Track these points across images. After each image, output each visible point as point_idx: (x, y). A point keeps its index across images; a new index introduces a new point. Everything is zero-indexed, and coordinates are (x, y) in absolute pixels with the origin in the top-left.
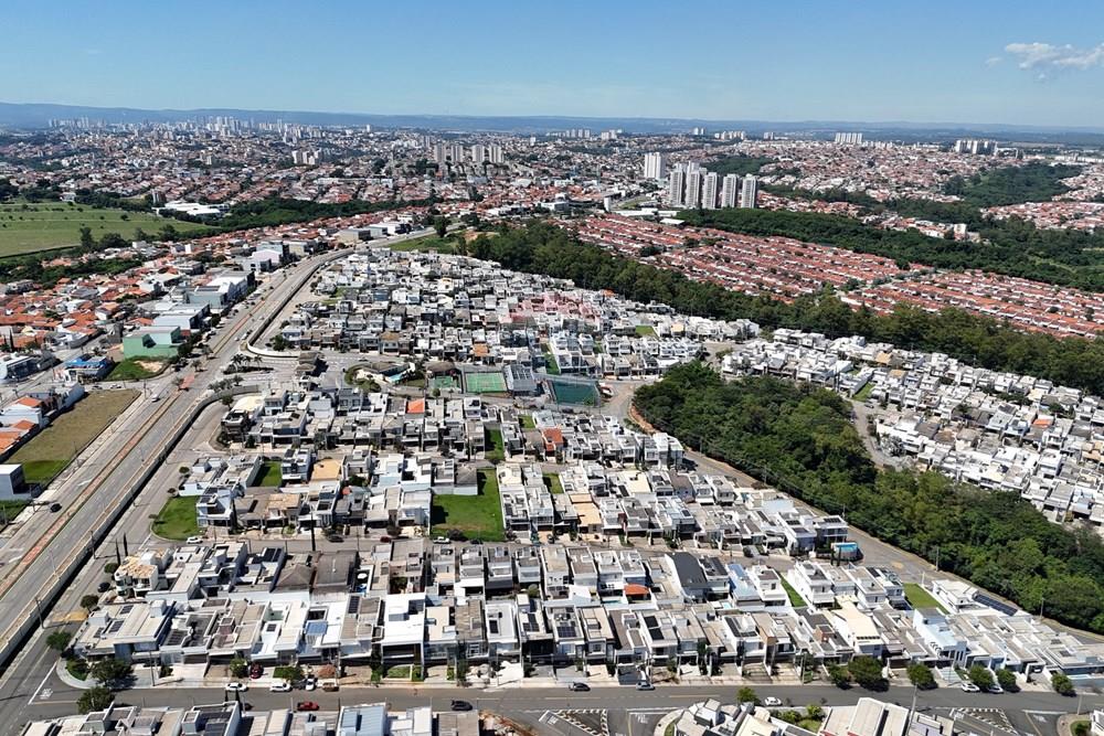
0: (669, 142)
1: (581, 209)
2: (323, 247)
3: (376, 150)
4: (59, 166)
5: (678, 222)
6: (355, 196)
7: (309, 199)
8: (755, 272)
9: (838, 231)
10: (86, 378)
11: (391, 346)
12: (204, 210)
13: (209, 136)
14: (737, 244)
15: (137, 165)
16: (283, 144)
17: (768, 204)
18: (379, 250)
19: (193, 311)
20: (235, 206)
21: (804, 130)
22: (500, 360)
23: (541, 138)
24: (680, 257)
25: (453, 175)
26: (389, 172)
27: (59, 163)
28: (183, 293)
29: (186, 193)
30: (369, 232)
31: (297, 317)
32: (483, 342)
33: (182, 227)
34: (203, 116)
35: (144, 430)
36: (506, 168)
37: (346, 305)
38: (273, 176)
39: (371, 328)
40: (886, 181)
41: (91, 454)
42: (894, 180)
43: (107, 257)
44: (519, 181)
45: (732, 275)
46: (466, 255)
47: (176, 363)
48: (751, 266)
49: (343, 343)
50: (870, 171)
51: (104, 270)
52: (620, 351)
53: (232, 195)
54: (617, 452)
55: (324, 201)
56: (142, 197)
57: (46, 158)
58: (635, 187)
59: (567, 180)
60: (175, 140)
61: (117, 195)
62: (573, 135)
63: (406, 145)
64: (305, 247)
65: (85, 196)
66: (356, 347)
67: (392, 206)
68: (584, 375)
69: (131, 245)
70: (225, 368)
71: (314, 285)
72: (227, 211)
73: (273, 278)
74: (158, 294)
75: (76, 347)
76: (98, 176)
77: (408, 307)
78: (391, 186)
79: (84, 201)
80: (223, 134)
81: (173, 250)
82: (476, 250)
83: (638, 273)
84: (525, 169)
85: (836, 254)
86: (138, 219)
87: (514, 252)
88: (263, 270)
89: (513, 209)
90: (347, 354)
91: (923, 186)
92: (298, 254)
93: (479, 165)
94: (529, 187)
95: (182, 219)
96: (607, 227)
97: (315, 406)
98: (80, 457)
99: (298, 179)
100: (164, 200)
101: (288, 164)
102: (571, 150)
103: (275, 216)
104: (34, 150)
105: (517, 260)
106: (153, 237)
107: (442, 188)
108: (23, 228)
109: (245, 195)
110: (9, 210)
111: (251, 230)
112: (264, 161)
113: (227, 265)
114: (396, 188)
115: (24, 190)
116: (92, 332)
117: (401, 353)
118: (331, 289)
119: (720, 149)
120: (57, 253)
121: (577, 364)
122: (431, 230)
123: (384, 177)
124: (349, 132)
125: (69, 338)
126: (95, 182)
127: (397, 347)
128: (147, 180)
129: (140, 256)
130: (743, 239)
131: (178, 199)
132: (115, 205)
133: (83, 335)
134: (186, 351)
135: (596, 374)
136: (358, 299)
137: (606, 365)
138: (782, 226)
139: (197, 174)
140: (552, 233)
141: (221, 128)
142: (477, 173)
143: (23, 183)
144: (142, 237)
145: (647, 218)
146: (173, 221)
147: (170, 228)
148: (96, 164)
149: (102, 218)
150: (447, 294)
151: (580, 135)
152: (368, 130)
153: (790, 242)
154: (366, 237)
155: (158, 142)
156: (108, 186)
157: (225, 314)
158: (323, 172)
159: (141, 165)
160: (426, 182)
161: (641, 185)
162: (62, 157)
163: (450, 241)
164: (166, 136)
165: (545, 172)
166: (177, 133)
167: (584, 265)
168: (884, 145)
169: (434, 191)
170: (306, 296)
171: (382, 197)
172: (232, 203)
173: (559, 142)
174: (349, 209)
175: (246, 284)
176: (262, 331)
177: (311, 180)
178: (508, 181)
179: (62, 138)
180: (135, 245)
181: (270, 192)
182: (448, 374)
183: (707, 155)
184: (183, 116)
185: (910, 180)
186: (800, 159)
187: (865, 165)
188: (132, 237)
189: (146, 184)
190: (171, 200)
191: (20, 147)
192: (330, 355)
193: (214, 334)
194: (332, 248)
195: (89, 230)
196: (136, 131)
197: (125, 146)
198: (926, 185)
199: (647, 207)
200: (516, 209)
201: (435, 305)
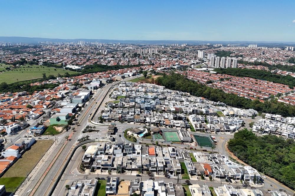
0: (201, 47)
1: (185, 68)
2: (111, 81)
3: (122, 49)
4: (40, 54)
5: (215, 72)
6: (118, 63)
7: (105, 64)
8: (245, 90)
9: (266, 75)
10: (37, 134)
11: (138, 121)
12: (77, 67)
13: (78, 46)
14: (235, 79)
15: (60, 54)
16: (97, 48)
17: (240, 66)
18: (128, 82)
19: (73, 106)
20: (85, 66)
21: (237, 44)
22: (174, 126)
23: (165, 46)
24: (220, 84)
25: (144, 57)
26: (127, 56)
27: (40, 53)
28: (70, 99)
29: (72, 62)
30: (124, 76)
31: (106, 109)
32: (167, 119)
33: (71, 73)
34: (77, 41)
35: (54, 161)
36: (159, 55)
37: (122, 104)
38: (95, 58)
39: (130, 113)
40: (270, 59)
41: (34, 174)
42: (272, 58)
43: (49, 83)
44: (163, 59)
45: (238, 91)
46: (154, 83)
47: (67, 128)
48: (243, 88)
49: (122, 120)
50: (264, 55)
51: (48, 87)
52: (214, 122)
53: (84, 63)
54: (234, 176)
55: (110, 65)
56: (60, 64)
57: (37, 52)
58: (198, 61)
59: (176, 59)
60: (70, 47)
61: (53, 63)
62: (174, 45)
63: (129, 48)
64: (106, 81)
65: (45, 64)
66: (126, 121)
67: (129, 67)
68: (204, 132)
69: (56, 79)
70: (83, 130)
71: (110, 95)
72: (83, 68)
73: (97, 92)
74: (63, 98)
75: (36, 119)
76: (49, 58)
77: (141, 104)
78: (128, 60)
79: (45, 65)
80: (82, 45)
81: (68, 81)
82: (157, 82)
83: (211, 91)
84: (164, 55)
85: (268, 83)
86: (59, 70)
87: (169, 83)
88: (94, 89)
89: (165, 68)
90: (123, 124)
91: (282, 60)
92: (104, 83)
93: (151, 54)
94: (166, 61)
95: (71, 70)
96: (194, 74)
97: (115, 151)
98: (30, 176)
99: (102, 58)
100: (66, 65)
101: (99, 54)
102: (174, 49)
103: (96, 70)
104: (34, 50)
105: (170, 86)
106: (63, 76)
107: (142, 61)
108: (28, 73)
109: (88, 63)
110: (24, 68)
111: (90, 74)
112: (92, 53)
113: (83, 88)
114: (129, 61)
115: (29, 62)
116: (41, 113)
117: (141, 123)
118: (115, 97)
119: (216, 49)
120: (36, 81)
121: (201, 128)
122: (142, 75)
123: (125, 58)
124: (114, 45)
125: (33, 116)
126: (48, 59)
127: (140, 121)
128: (62, 59)
129: (58, 82)
130: (237, 78)
131: (70, 64)
132: (53, 66)
133: (38, 114)
134: (70, 123)
135: (208, 131)
136: (125, 101)
137: (211, 128)
138: (247, 74)
139: (75, 57)
140: (179, 76)
141: (81, 44)
142: (151, 57)
143: (29, 60)
144: (60, 76)
145: (204, 71)
146: (68, 71)
147: (67, 73)
148: (49, 53)
149: (49, 70)
150: (152, 99)
151: (176, 45)
152: (119, 44)
153: (251, 79)
154: (123, 77)
155: (65, 48)
156: (51, 60)
157: (83, 106)
158: (109, 56)
159: (61, 54)
160: (137, 59)
161: (199, 60)
162: (41, 52)
163: (148, 79)
164: (67, 46)
165: (170, 56)
166: (70, 45)
167: (192, 88)
168: (264, 48)
169: (139, 62)
170: (108, 99)
171: (126, 64)
172: (84, 65)
173: (170, 47)
174: (117, 67)
175: (89, 94)
176: (95, 114)
177: (106, 59)
178: (160, 59)
179: (41, 47)
180: (57, 78)
181: (95, 62)
182: (159, 133)
183: (213, 51)
184: (72, 41)
185: (277, 58)
186: (241, 52)
187: (262, 54)
188: (57, 76)
189: (61, 60)
190: (68, 64)
191: (30, 49)
192: (118, 125)
193: (79, 115)
194: (114, 81)
195: (45, 74)
196: (60, 45)
197: (57, 49)
198: (283, 60)
199: (204, 67)
200: (166, 68)
201: (149, 104)
